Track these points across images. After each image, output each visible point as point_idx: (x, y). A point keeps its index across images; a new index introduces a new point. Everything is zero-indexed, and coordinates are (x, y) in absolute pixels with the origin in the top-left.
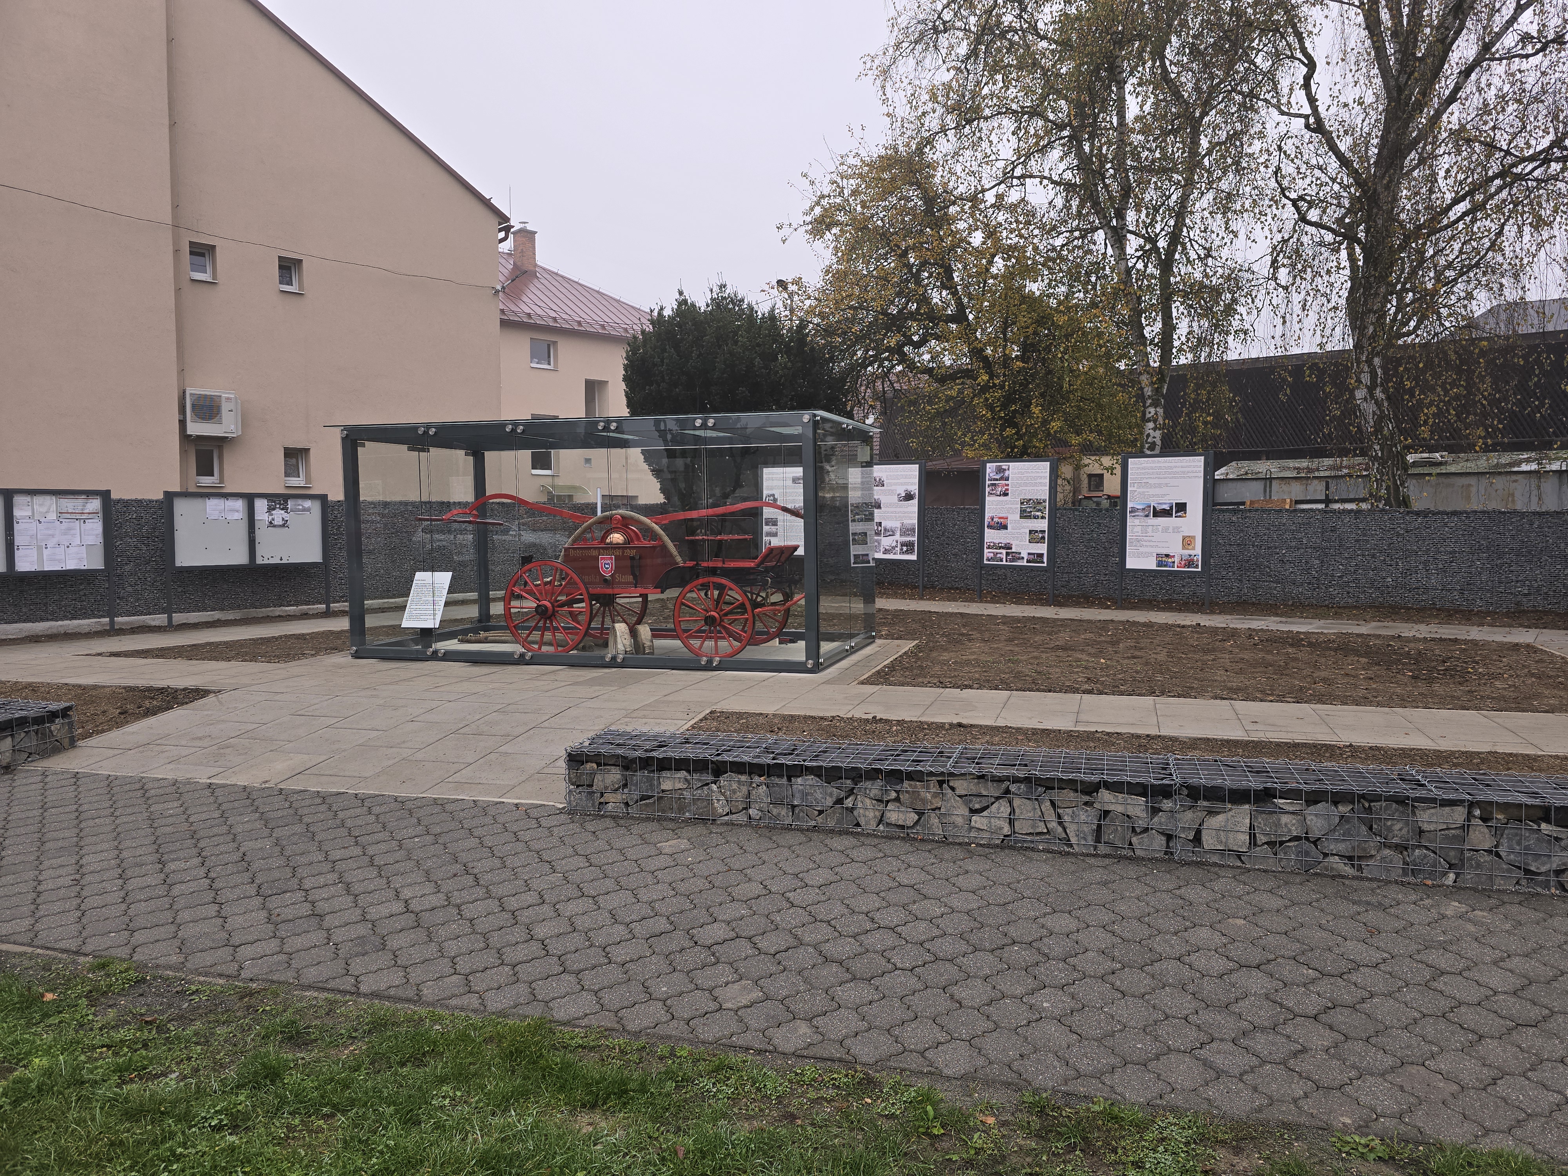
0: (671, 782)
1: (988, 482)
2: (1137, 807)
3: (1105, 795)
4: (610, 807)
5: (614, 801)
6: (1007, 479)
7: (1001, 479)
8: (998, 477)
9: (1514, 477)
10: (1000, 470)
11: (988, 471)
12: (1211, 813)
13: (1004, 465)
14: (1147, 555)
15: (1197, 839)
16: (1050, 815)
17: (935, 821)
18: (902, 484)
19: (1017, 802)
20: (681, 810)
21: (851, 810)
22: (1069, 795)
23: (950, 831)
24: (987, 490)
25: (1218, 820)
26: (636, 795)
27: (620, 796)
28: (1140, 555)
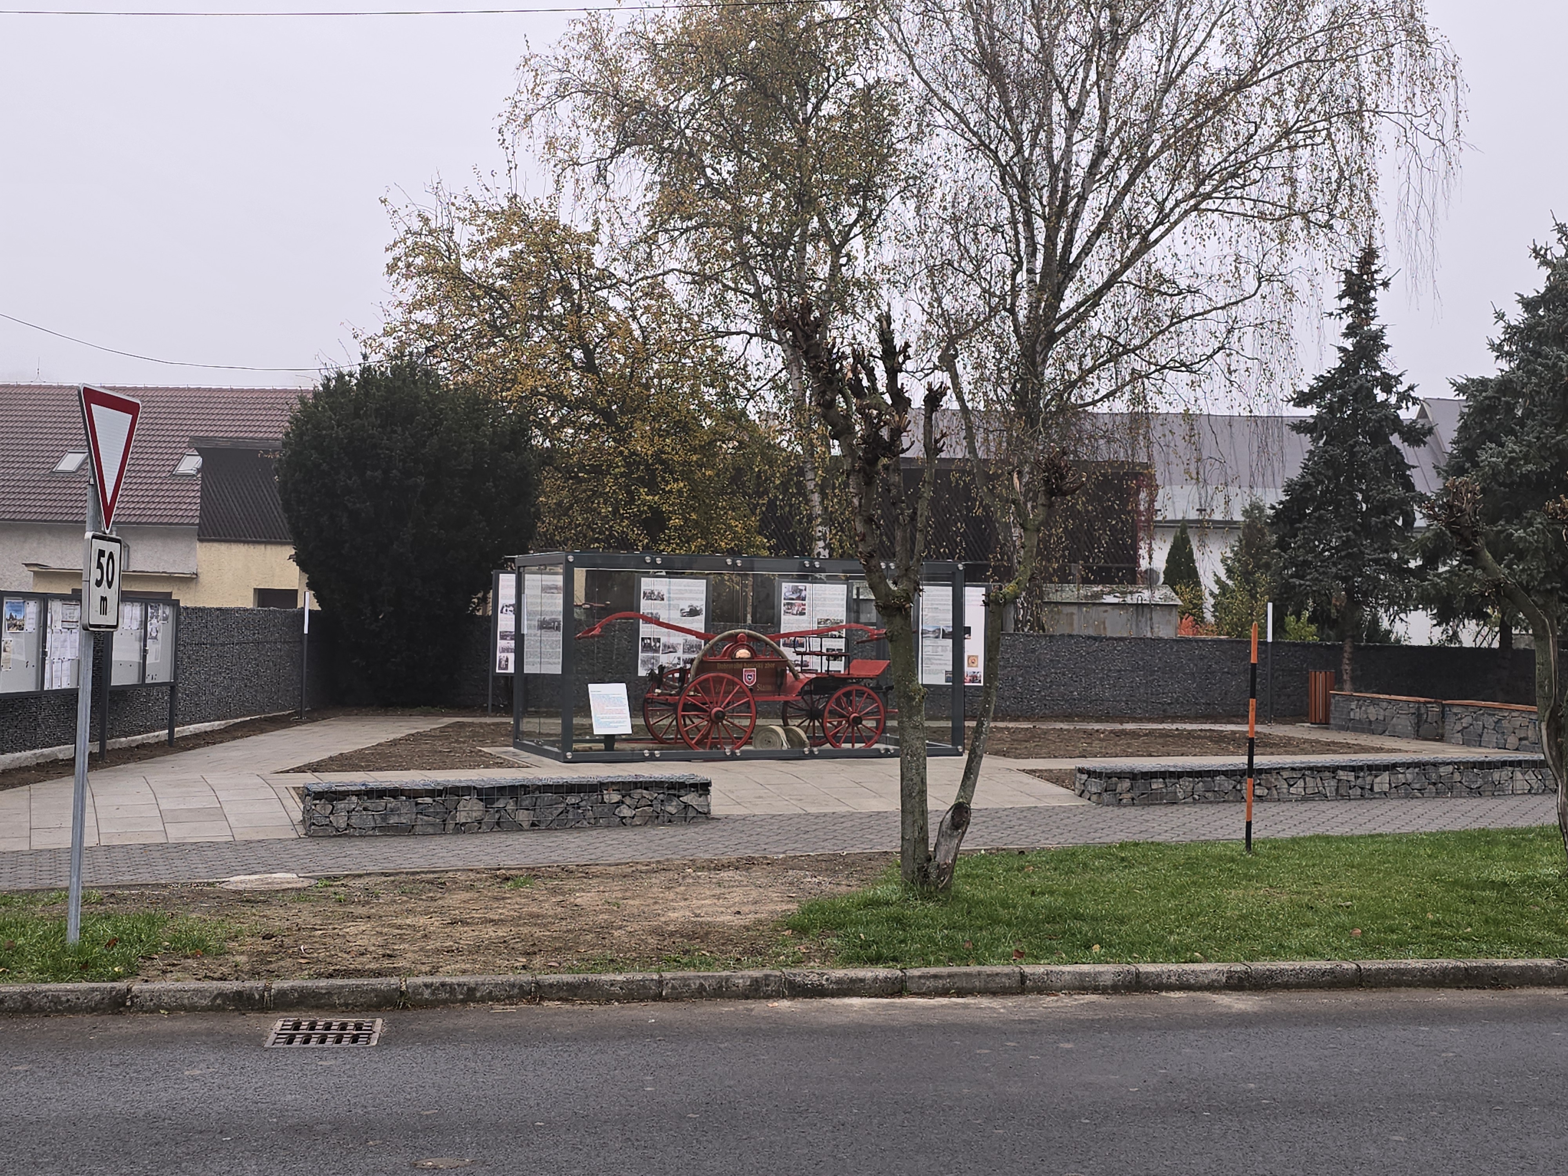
0: (1157, 784)
1: (783, 601)
2: (1351, 776)
3: (1340, 773)
4: (1124, 801)
5: (1126, 797)
6: (804, 599)
7: (798, 598)
8: (794, 597)
9: (1104, 608)
10: (796, 590)
11: (784, 590)
12: (1376, 776)
13: (801, 586)
14: (936, 672)
15: (1372, 789)
16: (1320, 785)
17: (1275, 792)
18: (686, 599)
19: (1307, 779)
20: (1161, 799)
21: (1240, 791)
22: (1327, 774)
23: (1281, 796)
24: (783, 608)
25: (1378, 780)
26: (1138, 793)
27: (1129, 795)
28: (930, 672)
